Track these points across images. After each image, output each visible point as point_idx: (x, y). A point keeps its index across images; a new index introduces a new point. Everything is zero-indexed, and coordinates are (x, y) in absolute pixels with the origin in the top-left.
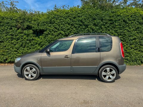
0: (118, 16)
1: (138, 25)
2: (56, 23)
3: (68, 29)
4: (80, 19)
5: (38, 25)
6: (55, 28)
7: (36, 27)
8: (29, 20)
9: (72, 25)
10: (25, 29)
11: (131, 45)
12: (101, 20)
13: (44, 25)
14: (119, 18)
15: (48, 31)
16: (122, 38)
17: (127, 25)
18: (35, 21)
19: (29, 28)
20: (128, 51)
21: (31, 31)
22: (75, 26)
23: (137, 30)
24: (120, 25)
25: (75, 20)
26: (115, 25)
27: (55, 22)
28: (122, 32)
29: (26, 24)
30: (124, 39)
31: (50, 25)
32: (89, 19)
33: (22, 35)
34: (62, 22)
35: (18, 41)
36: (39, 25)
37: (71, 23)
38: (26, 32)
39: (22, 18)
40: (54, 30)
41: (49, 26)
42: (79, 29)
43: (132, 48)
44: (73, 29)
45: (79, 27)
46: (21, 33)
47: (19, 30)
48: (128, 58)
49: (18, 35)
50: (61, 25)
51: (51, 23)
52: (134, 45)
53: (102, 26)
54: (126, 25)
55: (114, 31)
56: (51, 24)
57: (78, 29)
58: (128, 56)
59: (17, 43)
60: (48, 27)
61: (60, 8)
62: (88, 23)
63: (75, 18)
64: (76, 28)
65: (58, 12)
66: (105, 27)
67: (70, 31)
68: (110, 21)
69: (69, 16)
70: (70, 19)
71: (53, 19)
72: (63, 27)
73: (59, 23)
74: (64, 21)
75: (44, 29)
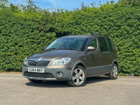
2: (82, 25)
3: (97, 31)
4: (112, 18)
5: (63, 27)
6: (81, 29)
7: (60, 29)
8: (53, 22)
9: (101, 26)
10: (47, 32)
12: (138, 20)
13: (69, 27)
18: (59, 22)
19: (51, 30)
21: (54, 34)
22: (104, 27)
25: (105, 20)
27: (81, 23)
29: (49, 26)
31: (75, 26)
32: (122, 18)
33: (44, 38)
34: (90, 22)
35: (39, 45)
37: (101, 24)
38: (48, 34)
39: (44, 19)
40: (80, 32)
41: (75, 28)
42: (110, 30)
44: (103, 30)
45: (110, 28)
46: (43, 36)
47: (42, 33)
49: (40, 38)
51: (77, 24)
56: (77, 25)
59: (38, 47)
60: (73, 29)
61: (88, 6)
62: (121, 23)
63: (105, 18)
64: (106, 29)
65: (85, 11)
69: (98, 16)
70: (100, 19)
71: (79, 20)
72: (90, 28)
73: (86, 23)
74: (92, 22)
75: (68, 31)
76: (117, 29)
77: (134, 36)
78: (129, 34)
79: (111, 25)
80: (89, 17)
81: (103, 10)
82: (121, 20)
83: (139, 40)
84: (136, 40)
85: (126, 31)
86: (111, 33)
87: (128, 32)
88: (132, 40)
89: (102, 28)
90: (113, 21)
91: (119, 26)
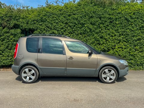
0: (119, 13)
1: (142, 23)
2: (48, 22)
3: (62, 28)
4: (76, 16)
6: (47, 26)
7: (25, 26)
8: (17, 18)
9: (66, 24)
10: (12, 28)
11: (135, 46)
12: (99, 18)
13: (35, 24)
14: (120, 15)
15: (39, 30)
16: (125, 38)
17: (130, 23)
18: (23, 18)
19: (16, 26)
20: (132, 53)
21: (19, 31)
22: (69, 25)
23: (141, 29)
24: (122, 24)
25: (70, 18)
26: (116, 24)
27: (46, 20)
28: (124, 31)
29: (13, 23)
30: (126, 39)
31: (41, 23)
32: (85, 16)
33: (8, 35)
34: (55, 20)
35: (3, 42)
36: (29, 23)
37: (66, 22)
38: (12, 31)
39: (8, 15)
40: (46, 29)
41: (40, 25)
42: (75, 27)
43: (136, 50)
44: (67, 28)
45: (74, 26)
46: (8, 32)
47: (5, 30)
48: (132, 61)
49: (3, 35)
50: (54, 24)
51: (42, 21)
52: (139, 47)
53: (101, 25)
54: (128, 23)
55: (115, 30)
56: (42, 23)
57: (73, 28)
58: (132, 60)
59: (2, 44)
60: (38, 26)
61: (53, 4)
62: (85, 21)
63: (69, 16)
64: (70, 27)
65: (50, 8)
66: (105, 26)
67: (64, 31)
68: (109, 19)
69: (63, 14)
70: (65, 17)
71: (45, 17)
72: (56, 26)
73: (51, 21)
74: (57, 19)
75: (34, 28)
76: (81, 26)
77: (96, 34)
78: (91, 32)
79: (75, 23)
80: (54, 14)
81: (67, 8)
82: (84, 18)
83: (100, 37)
84: (98, 37)
85: (89, 28)
86: (75, 31)
87: (91, 30)
88: (94, 37)
89: (66, 26)
90: (77, 19)
91: (83, 24)
